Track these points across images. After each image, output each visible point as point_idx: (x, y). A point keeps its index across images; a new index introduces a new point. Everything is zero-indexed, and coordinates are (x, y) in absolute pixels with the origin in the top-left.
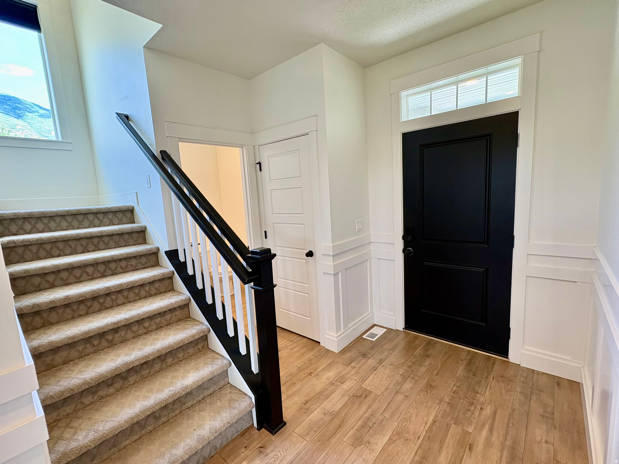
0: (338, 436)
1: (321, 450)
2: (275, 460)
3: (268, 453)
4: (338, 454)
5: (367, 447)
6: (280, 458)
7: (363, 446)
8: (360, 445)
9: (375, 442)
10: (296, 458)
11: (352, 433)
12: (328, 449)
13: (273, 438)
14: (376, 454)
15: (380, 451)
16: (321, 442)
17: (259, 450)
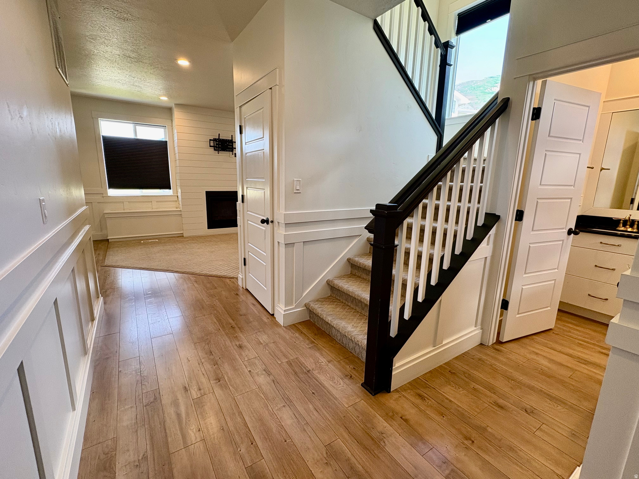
0: (346, 435)
1: (333, 416)
2: (335, 383)
3: (344, 380)
4: (324, 428)
5: (322, 459)
6: (335, 387)
7: (325, 456)
8: (327, 453)
9: (325, 471)
10: (332, 396)
11: (346, 452)
12: (333, 422)
13: (359, 385)
14: (309, 464)
15: (311, 471)
16: (343, 418)
17: (348, 375)
